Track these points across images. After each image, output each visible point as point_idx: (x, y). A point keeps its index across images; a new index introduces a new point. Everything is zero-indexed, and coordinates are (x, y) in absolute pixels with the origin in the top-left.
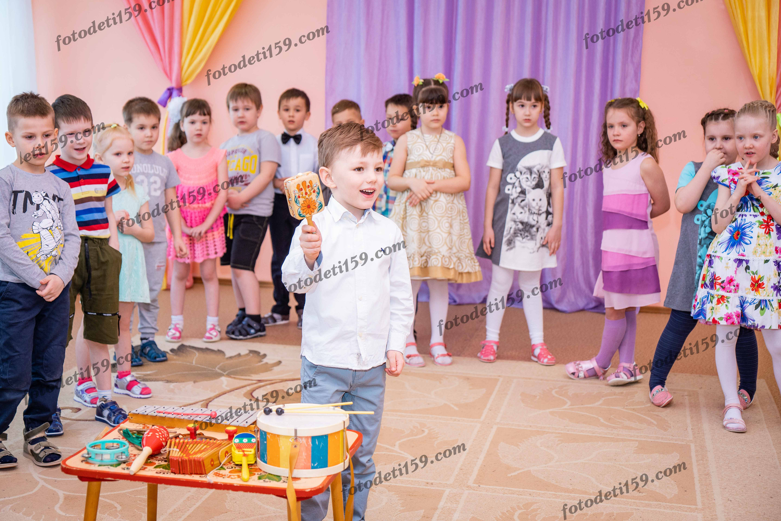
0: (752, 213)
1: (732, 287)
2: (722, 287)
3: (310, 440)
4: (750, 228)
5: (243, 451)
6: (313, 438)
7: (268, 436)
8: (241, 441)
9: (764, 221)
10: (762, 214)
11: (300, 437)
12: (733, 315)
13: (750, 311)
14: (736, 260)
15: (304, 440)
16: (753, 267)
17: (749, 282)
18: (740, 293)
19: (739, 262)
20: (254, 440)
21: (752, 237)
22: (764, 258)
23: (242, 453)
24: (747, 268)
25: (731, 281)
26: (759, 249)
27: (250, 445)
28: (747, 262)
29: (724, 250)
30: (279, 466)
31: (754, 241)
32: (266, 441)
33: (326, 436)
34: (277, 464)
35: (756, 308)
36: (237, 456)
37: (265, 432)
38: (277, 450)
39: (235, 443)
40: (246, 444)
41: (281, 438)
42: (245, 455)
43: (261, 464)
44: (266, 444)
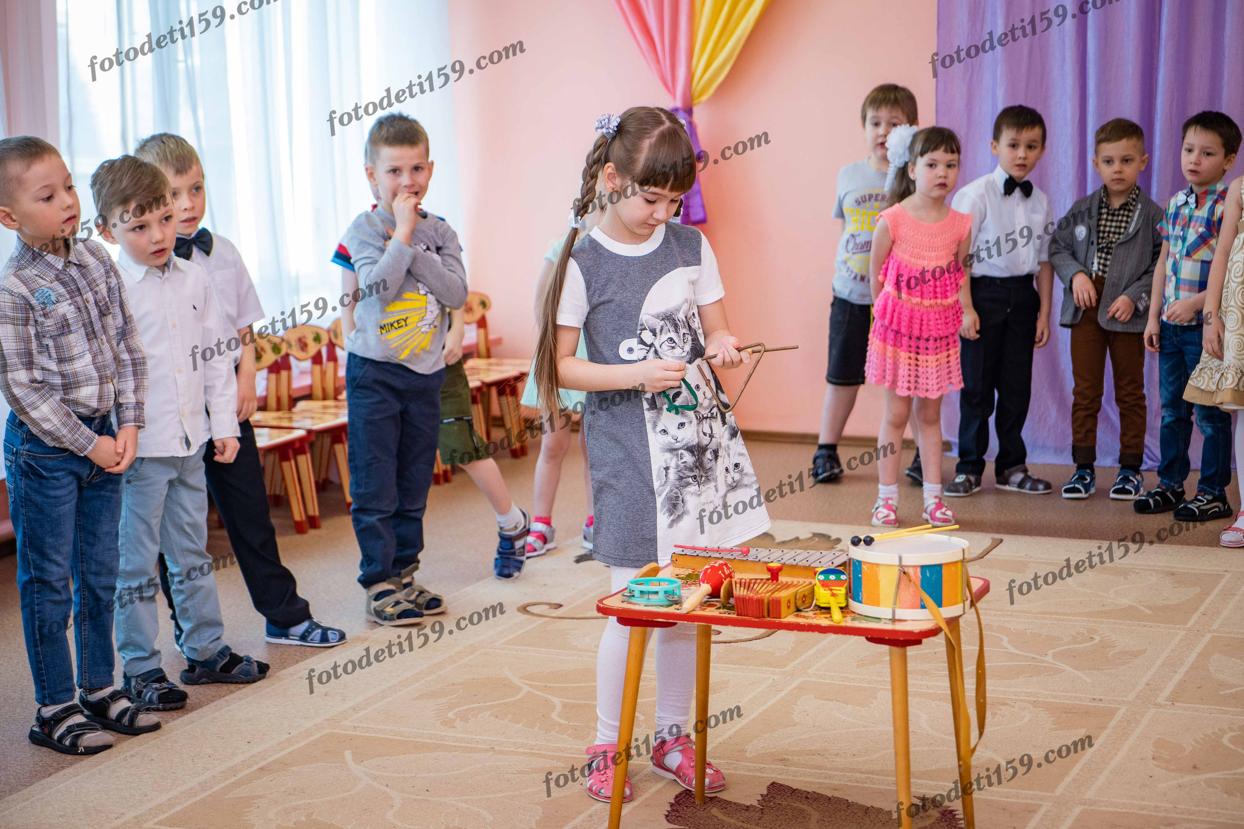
3: (919, 570)
6: (923, 567)
7: (864, 567)
8: (827, 578)
11: (908, 566)
15: (912, 571)
20: (843, 577)
23: (829, 592)
27: (840, 583)
30: (878, 605)
32: (861, 573)
33: (940, 566)
34: (876, 602)
36: (823, 596)
37: (860, 562)
38: (876, 584)
39: (819, 581)
40: (834, 581)
41: (881, 569)
42: (833, 595)
43: (854, 605)
44: (861, 578)
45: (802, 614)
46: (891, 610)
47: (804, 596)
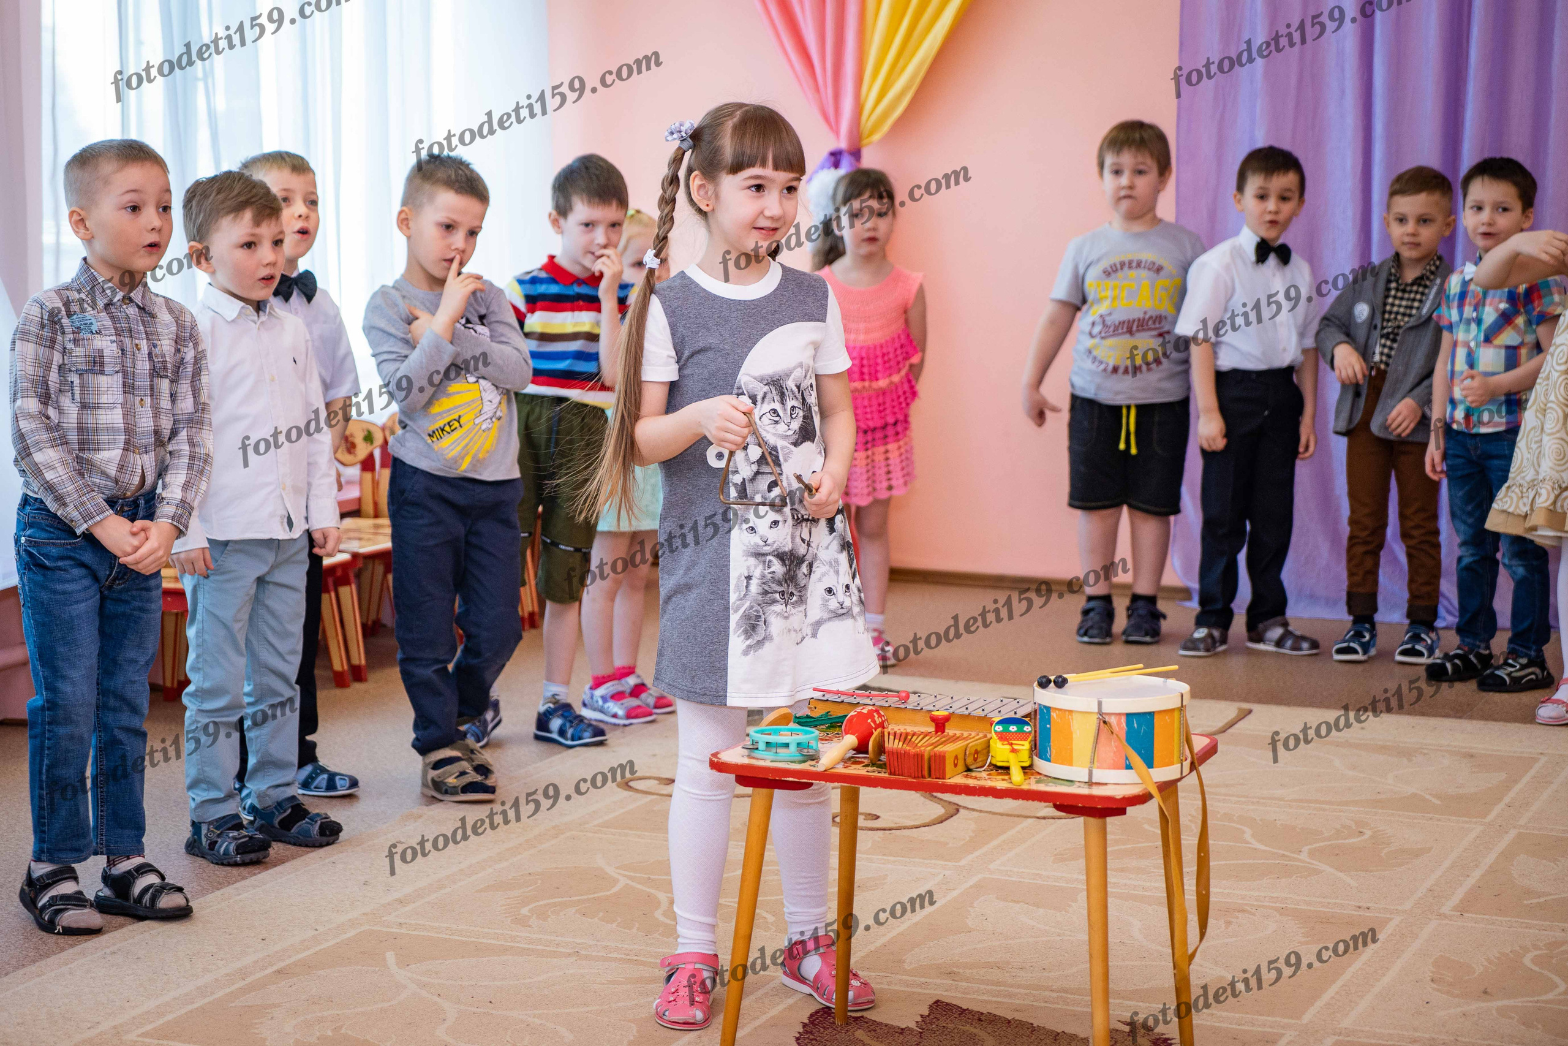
3: (1123, 719)
6: (1129, 716)
7: (1054, 714)
8: (1007, 729)
11: (1109, 714)
15: (1114, 720)
20: (1027, 729)
23: (1008, 747)
27: (1022, 736)
30: (1071, 764)
32: (1050, 723)
33: (1151, 714)
34: (1068, 761)
36: (1000, 752)
37: (1048, 708)
38: (1069, 737)
39: (996, 733)
40: (1016, 733)
41: (1075, 716)
42: (1013, 751)
43: (1041, 765)
44: (1050, 729)
45: (973, 774)
46: (1087, 771)
47: (977, 752)
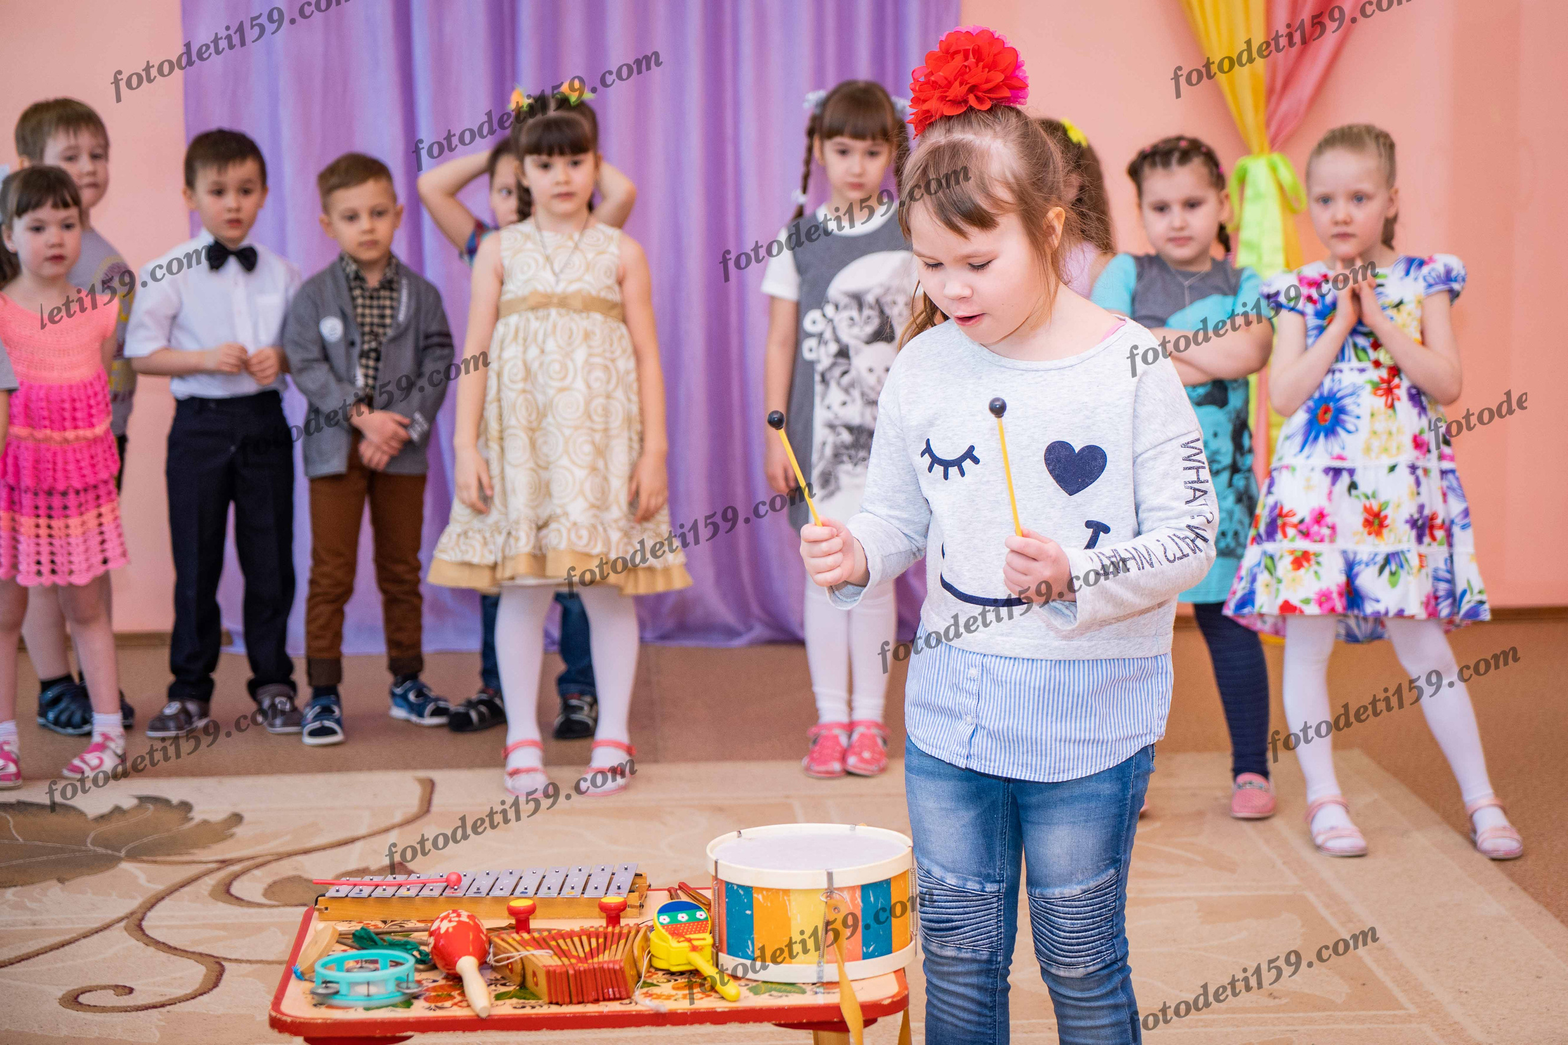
0: (1355, 363)
1: (1325, 531)
2: (1301, 532)
3: (858, 894)
4: (1354, 397)
5: (690, 940)
6: (865, 888)
7: (758, 897)
8: (674, 919)
9: (1383, 381)
10: (1377, 364)
11: (840, 889)
12: (1331, 593)
13: (1368, 580)
14: (1327, 470)
15: (846, 895)
16: (1365, 485)
17: (1358, 519)
18: (1342, 543)
19: (1335, 473)
20: (700, 915)
21: (1358, 417)
22: (1388, 462)
23: (686, 944)
24: (1353, 486)
25: (1320, 517)
26: (1376, 443)
27: (700, 926)
28: (1351, 472)
29: (1298, 448)
31: (1364, 424)
32: (751, 908)
33: (888, 882)
35: (1381, 571)
37: (748, 890)
40: (687, 922)
41: (792, 897)
42: (694, 949)
44: (752, 915)
46: (814, 968)
